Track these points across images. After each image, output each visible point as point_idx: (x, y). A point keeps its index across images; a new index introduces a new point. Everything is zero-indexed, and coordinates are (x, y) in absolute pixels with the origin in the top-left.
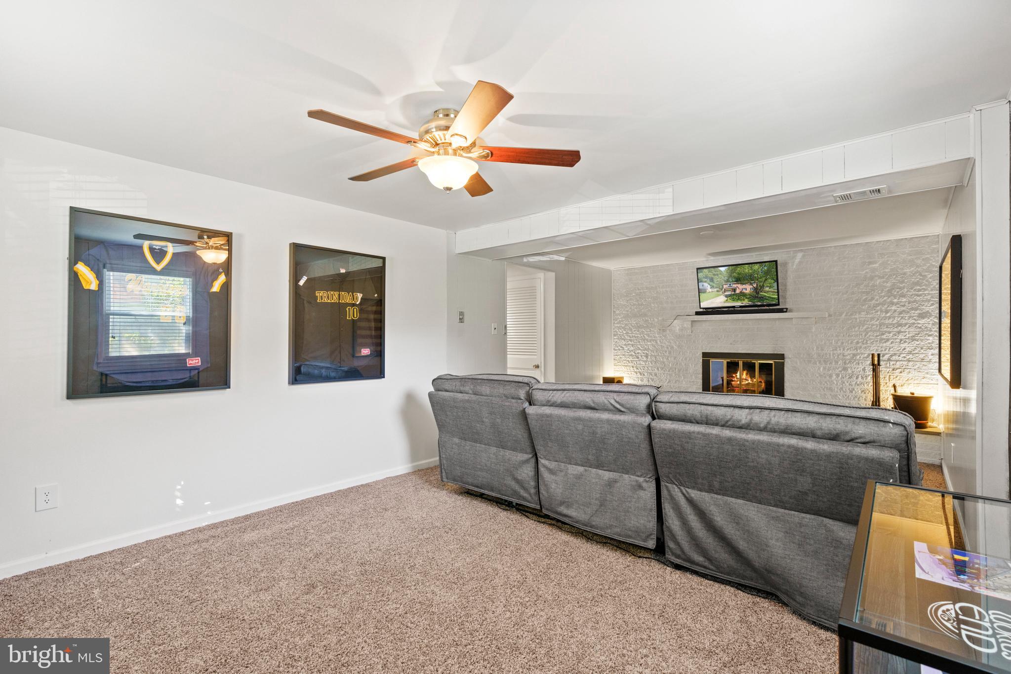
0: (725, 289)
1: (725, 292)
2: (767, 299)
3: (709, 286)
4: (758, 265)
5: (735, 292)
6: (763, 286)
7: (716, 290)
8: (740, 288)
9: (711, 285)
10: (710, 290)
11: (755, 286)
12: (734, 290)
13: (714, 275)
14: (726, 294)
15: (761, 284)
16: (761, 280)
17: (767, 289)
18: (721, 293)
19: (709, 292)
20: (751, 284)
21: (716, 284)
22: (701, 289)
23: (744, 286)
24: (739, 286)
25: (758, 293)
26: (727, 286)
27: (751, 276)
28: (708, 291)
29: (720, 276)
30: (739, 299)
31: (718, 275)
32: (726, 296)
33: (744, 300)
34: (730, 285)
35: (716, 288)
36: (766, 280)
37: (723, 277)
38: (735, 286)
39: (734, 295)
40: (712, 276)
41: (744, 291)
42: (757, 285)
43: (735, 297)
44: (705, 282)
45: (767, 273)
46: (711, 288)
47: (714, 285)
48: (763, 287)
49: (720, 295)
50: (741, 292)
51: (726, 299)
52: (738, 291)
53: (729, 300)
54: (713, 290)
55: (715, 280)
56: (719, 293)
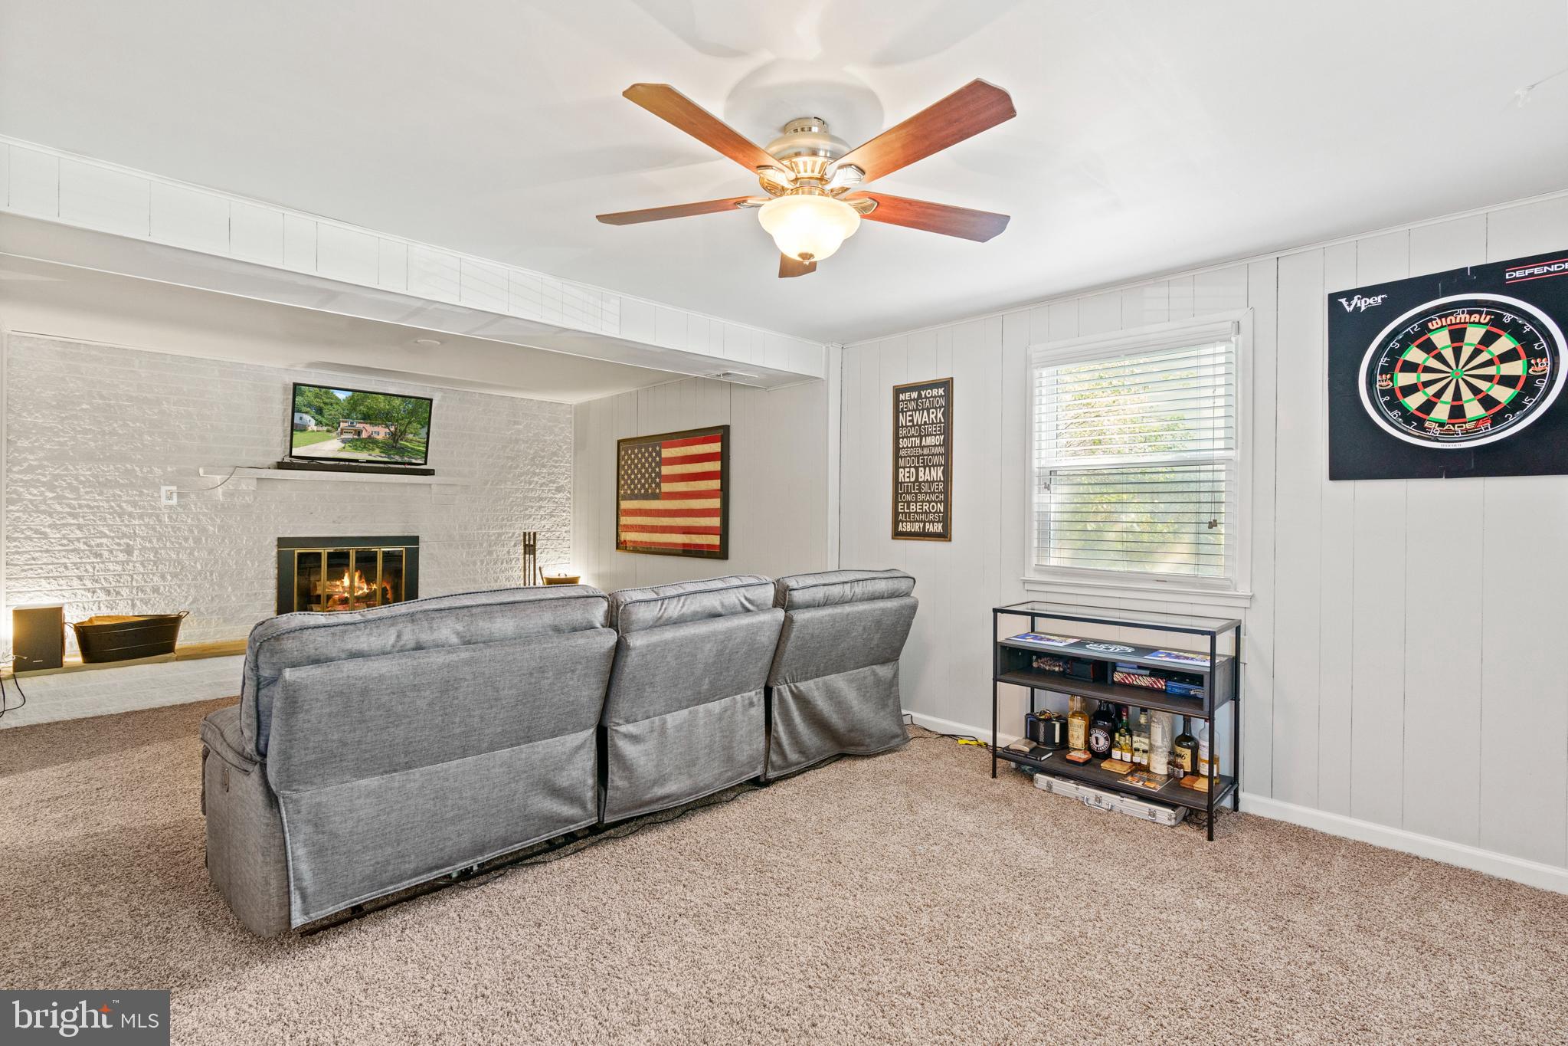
0: (342, 430)
1: (342, 434)
2: (409, 452)
3: (313, 422)
4: (400, 399)
5: (359, 435)
6: (405, 431)
7: (325, 428)
8: (368, 430)
9: (316, 420)
10: (315, 428)
11: (393, 429)
12: (359, 433)
13: (325, 404)
14: (343, 437)
15: (403, 428)
16: (403, 422)
17: (410, 436)
18: (334, 434)
19: (313, 431)
20: (387, 426)
21: (327, 419)
22: (297, 425)
23: (376, 429)
24: (368, 426)
25: (396, 441)
26: (347, 424)
27: (387, 414)
28: (310, 429)
29: (335, 406)
30: (365, 447)
31: (331, 405)
32: (344, 441)
33: (373, 450)
34: (352, 423)
35: (327, 425)
36: (410, 423)
37: (341, 410)
38: (360, 426)
39: (357, 440)
40: (322, 405)
41: (375, 436)
42: (396, 429)
43: (359, 443)
44: (306, 413)
45: (412, 413)
46: (316, 425)
47: (324, 420)
48: (404, 433)
49: (334, 438)
50: (369, 437)
51: (343, 445)
52: (364, 435)
53: (347, 448)
54: (320, 429)
55: (326, 413)
56: (330, 434)
